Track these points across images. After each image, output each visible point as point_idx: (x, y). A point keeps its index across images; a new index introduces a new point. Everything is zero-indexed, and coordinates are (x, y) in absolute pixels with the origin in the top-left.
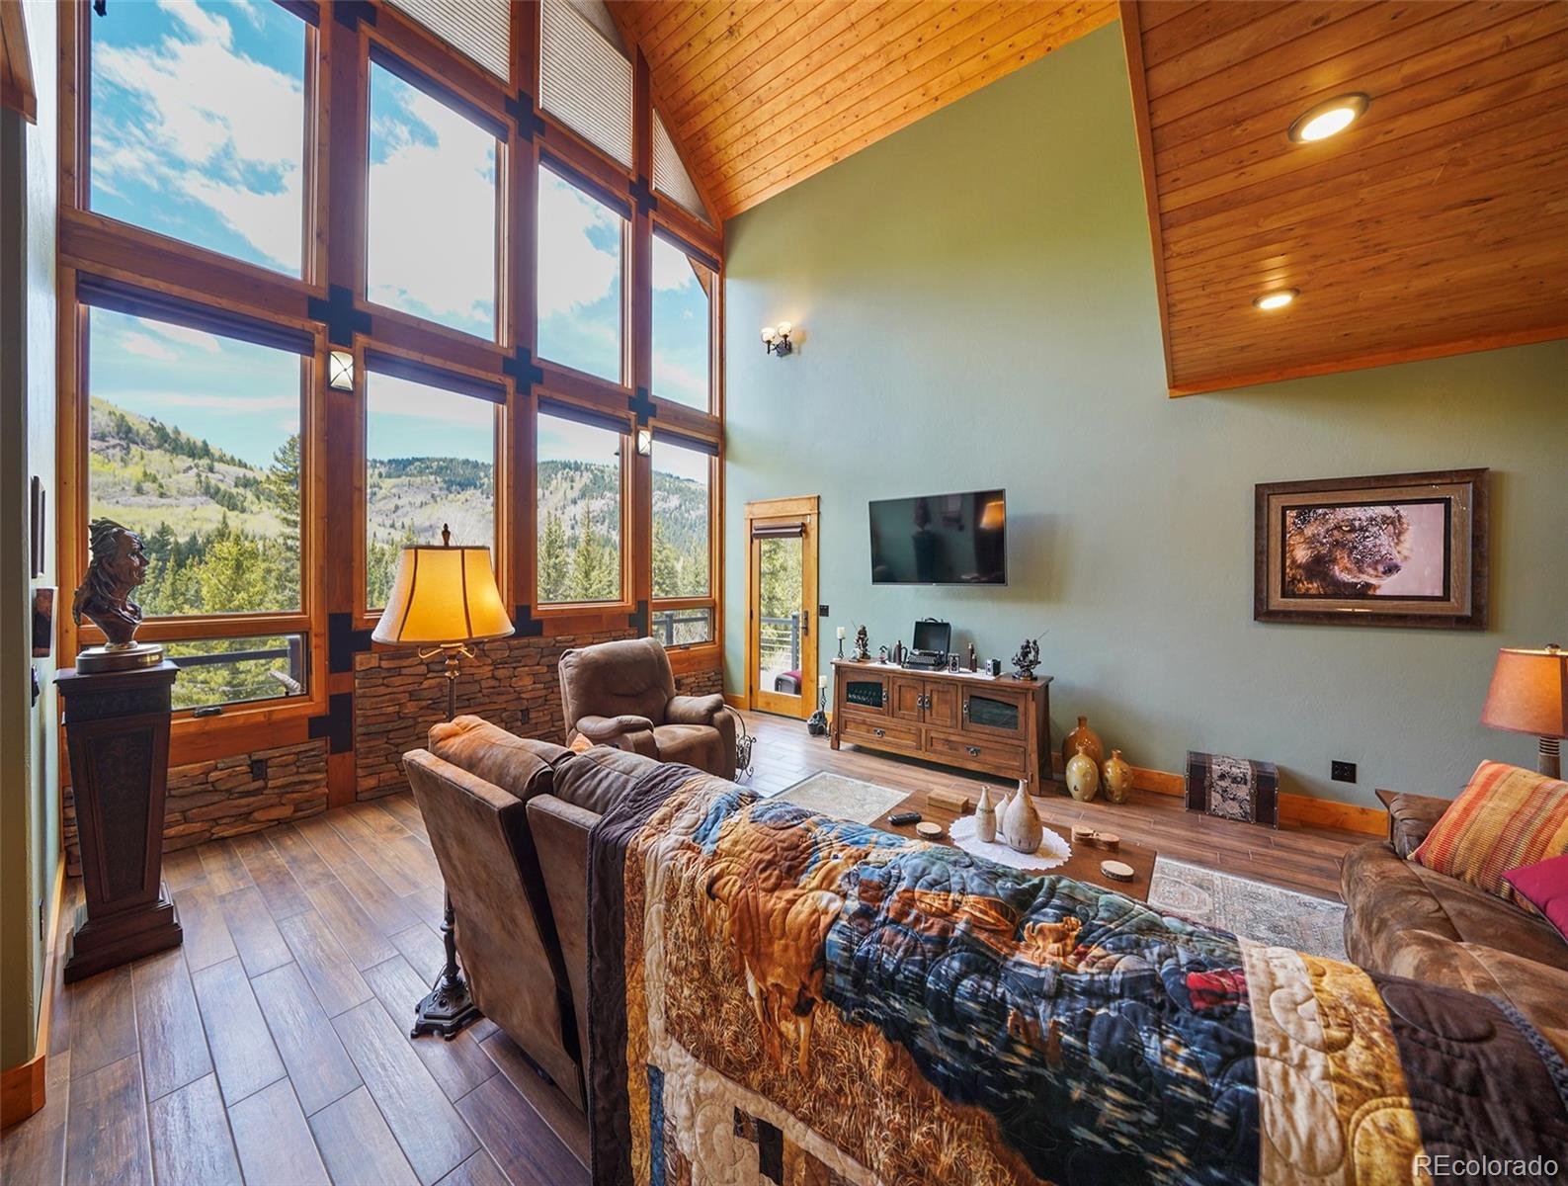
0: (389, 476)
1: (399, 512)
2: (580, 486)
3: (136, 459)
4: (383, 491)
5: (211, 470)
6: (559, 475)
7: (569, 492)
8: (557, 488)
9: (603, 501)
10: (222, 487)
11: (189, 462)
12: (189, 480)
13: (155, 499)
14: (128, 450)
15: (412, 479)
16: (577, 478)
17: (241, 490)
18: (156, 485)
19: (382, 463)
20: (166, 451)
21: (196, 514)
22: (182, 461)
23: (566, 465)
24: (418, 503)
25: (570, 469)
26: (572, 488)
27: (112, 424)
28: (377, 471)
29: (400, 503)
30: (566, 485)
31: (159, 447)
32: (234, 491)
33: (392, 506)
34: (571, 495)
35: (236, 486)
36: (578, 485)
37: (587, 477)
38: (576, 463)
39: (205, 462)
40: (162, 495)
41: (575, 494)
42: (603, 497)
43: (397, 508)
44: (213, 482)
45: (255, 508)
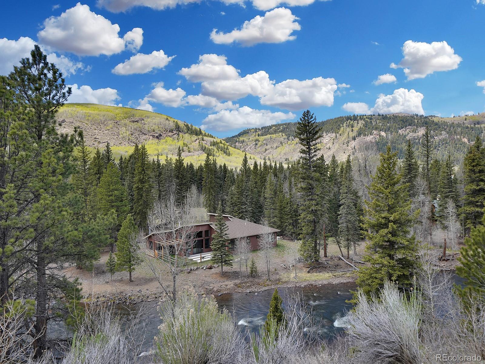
0: (262, 135)
1: (267, 152)
2: (357, 129)
3: (181, 138)
4: (260, 143)
5: (203, 140)
6: (345, 125)
7: (351, 133)
8: (343, 132)
9: (372, 137)
10: (207, 146)
11: (196, 137)
12: (196, 145)
13: (187, 153)
14: (178, 135)
15: (272, 135)
16: (356, 124)
17: (212, 147)
18: (187, 148)
19: (259, 129)
20: (189, 134)
21: (200, 158)
22: (194, 137)
23: (349, 118)
24: (275, 146)
25: (351, 120)
26: (352, 130)
27: (174, 126)
28: (257, 133)
29: (267, 147)
30: (349, 129)
31: (187, 132)
32: (210, 147)
33: (264, 149)
34: (352, 135)
35: (211, 146)
36: (356, 129)
37: (361, 123)
38: (354, 116)
39: (200, 137)
40: (189, 152)
41: (355, 134)
42: (371, 134)
43: (266, 150)
44: (204, 144)
45: (217, 154)
